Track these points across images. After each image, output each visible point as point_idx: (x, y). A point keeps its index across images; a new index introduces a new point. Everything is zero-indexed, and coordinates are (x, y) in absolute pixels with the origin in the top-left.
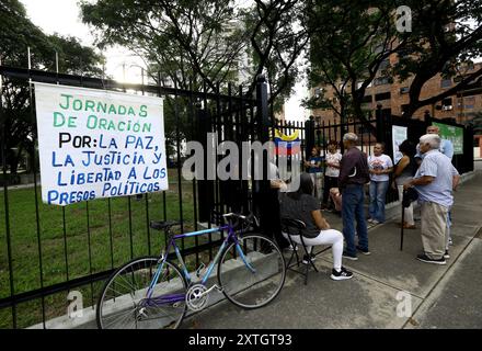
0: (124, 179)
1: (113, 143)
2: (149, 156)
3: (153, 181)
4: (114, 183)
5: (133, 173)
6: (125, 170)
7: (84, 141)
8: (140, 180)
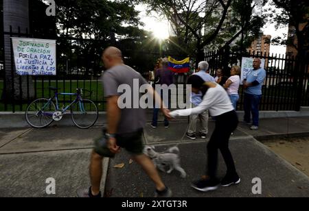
0: (40, 69)
1: (36, 57)
2: (49, 62)
3: (50, 71)
4: (36, 70)
5: (42, 68)
6: (40, 67)
7: (25, 56)
8: (45, 70)
